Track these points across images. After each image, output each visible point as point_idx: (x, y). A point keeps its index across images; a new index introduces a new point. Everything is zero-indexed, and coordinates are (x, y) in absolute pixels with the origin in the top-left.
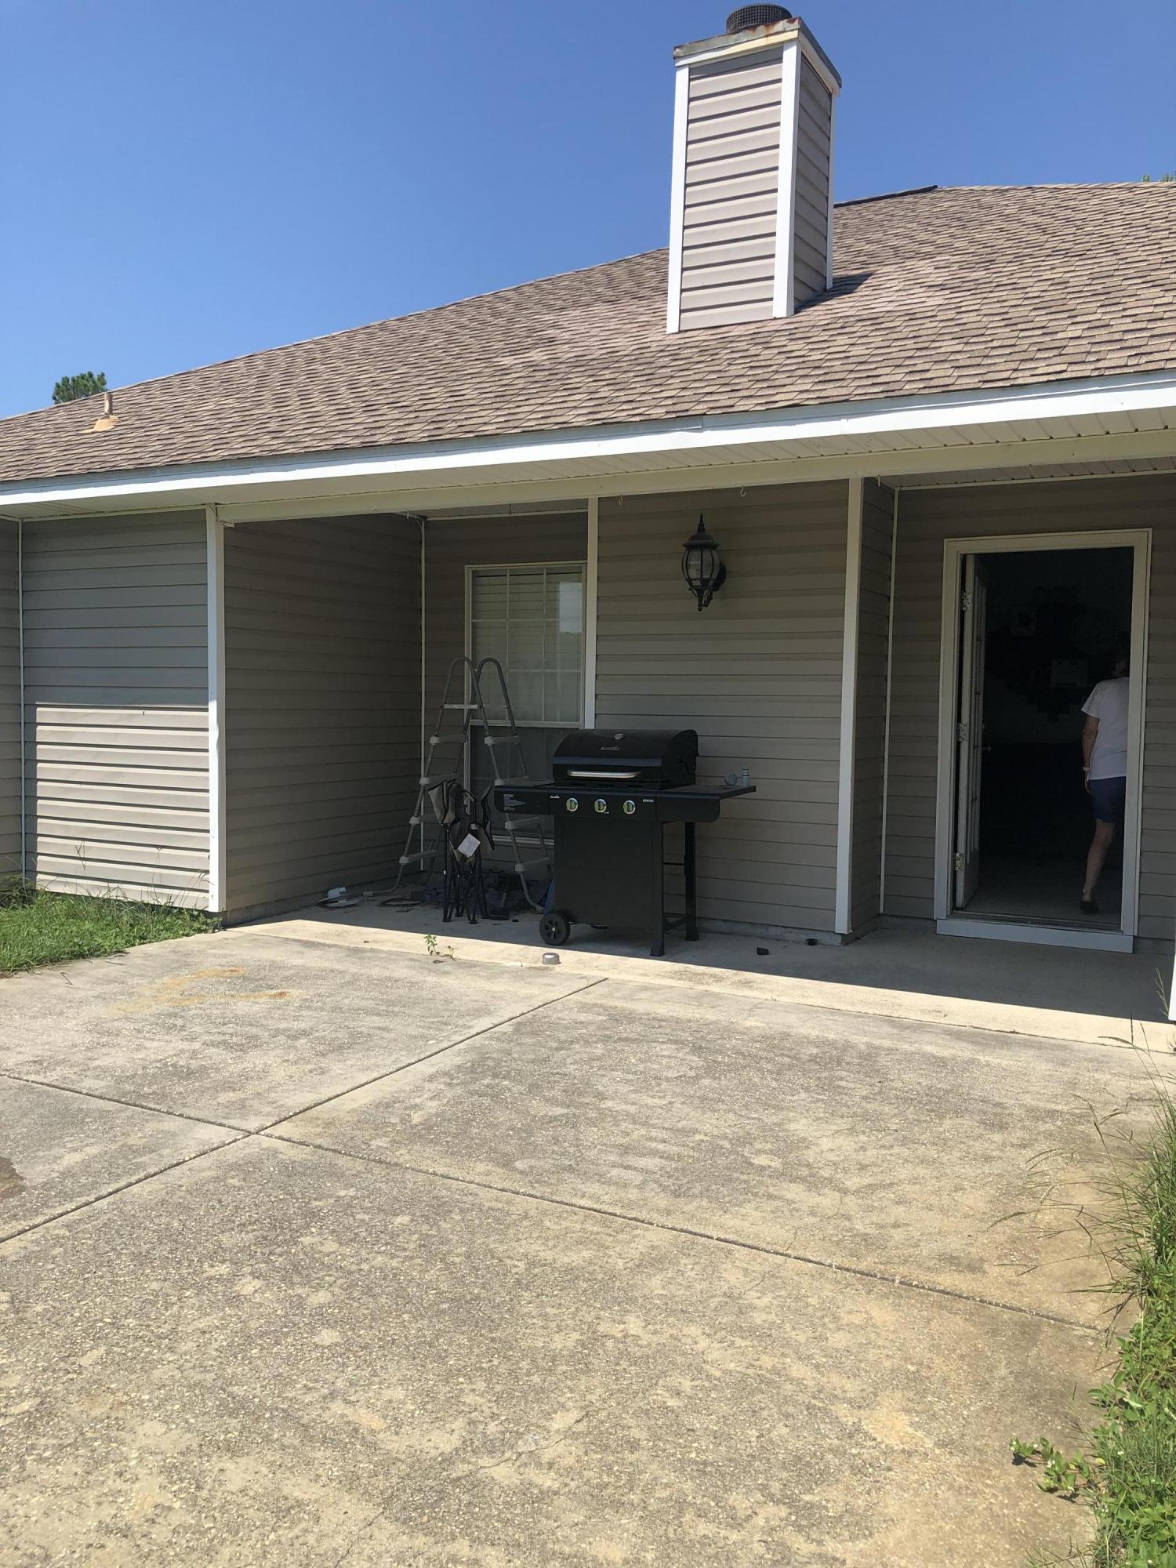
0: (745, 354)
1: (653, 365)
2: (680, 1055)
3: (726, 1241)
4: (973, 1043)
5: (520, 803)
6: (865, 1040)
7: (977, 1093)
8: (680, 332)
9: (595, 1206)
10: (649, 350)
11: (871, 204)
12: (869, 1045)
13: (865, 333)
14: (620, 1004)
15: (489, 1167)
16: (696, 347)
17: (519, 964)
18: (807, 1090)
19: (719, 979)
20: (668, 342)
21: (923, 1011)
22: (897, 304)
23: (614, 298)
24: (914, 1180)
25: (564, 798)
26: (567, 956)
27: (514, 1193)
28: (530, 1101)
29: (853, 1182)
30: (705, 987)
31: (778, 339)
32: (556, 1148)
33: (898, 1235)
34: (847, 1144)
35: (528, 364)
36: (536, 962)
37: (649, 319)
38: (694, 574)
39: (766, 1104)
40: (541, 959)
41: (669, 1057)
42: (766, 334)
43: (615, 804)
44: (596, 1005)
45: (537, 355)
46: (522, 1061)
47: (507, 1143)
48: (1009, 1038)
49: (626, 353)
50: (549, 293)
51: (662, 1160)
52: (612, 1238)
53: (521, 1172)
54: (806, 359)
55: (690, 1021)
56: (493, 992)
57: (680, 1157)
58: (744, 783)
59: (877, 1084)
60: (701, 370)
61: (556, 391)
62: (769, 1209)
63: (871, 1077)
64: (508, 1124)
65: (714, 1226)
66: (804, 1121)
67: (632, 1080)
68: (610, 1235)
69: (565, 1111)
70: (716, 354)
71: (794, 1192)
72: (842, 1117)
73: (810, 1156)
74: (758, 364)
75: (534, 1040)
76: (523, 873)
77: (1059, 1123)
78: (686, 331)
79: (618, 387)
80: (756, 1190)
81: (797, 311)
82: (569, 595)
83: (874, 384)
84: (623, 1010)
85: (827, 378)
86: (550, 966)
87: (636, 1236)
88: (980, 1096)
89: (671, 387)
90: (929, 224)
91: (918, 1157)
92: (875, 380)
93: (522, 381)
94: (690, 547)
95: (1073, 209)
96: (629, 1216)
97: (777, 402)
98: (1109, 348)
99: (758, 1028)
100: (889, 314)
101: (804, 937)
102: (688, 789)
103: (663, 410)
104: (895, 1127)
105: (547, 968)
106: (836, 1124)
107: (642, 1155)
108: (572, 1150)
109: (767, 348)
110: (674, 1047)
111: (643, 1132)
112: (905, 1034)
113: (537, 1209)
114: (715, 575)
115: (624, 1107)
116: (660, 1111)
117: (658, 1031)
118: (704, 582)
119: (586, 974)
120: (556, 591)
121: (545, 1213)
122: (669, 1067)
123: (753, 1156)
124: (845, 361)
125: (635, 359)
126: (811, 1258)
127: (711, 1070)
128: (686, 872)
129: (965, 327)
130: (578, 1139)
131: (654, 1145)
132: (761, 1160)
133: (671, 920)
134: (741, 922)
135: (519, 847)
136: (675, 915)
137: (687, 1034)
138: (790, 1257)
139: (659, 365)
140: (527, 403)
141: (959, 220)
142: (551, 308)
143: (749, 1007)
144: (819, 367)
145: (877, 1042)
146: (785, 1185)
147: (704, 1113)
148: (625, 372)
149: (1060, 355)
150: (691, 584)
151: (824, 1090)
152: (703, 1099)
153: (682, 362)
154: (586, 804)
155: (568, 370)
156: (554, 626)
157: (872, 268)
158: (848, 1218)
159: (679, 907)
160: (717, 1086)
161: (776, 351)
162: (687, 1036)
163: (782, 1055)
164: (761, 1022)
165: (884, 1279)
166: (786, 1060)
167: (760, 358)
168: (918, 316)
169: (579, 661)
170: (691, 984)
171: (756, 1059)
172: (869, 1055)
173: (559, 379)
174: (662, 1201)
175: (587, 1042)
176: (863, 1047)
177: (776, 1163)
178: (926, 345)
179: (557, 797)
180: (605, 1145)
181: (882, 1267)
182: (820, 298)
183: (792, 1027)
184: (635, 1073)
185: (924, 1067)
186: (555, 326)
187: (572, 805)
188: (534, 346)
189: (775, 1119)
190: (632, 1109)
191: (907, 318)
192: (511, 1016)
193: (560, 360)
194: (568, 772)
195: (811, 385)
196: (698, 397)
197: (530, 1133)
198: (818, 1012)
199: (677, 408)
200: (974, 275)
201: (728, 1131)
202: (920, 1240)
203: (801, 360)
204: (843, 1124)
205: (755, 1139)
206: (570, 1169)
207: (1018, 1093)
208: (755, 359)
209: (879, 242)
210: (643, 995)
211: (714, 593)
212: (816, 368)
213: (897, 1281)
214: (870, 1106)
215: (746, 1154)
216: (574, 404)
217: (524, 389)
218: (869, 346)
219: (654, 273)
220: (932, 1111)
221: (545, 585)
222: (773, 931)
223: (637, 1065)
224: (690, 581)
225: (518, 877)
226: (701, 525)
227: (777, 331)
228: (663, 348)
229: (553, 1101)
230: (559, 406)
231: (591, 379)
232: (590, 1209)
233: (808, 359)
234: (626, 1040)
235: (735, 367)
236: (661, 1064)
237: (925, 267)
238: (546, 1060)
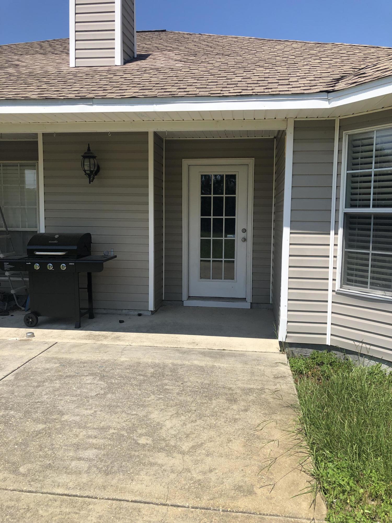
0: (106, 77)
1: (65, 78)
2: (95, 382)
3: (135, 502)
4: (211, 357)
5: (12, 266)
6: (171, 361)
7: (220, 384)
8: (76, 67)
9: (66, 492)
10: (63, 72)
11: (143, 33)
12: (173, 364)
13: (155, 74)
14: (65, 356)
15: (5, 475)
16: (84, 73)
17: (15, 339)
18: (153, 393)
19: (106, 337)
20: (71, 70)
21: (189, 343)
22: (165, 65)
23: (44, 53)
24: (211, 439)
25: (33, 264)
26: (38, 332)
27: (20, 491)
28: (25, 422)
29: (185, 446)
30: (99, 342)
31: (119, 73)
32: (41, 453)
33: (213, 477)
34: (176, 422)
35: (7, 73)
36: (23, 337)
37: (61, 61)
38: (86, 168)
39: (138, 405)
40: (25, 335)
41: (91, 384)
42: (114, 71)
43: (56, 266)
44: (53, 358)
45: (11, 70)
46: (20, 397)
47: (15, 455)
48: (223, 353)
49: (52, 73)
50: (15, 49)
51: (96, 450)
52: (77, 515)
53: (24, 475)
54: (133, 81)
55: (97, 362)
56: (3, 356)
57: (105, 446)
58: (112, 254)
59: (182, 385)
60: (88, 81)
61: (21, 84)
62: (152, 473)
63: (178, 382)
64: (15, 441)
65: (129, 492)
66: (156, 412)
67: (75, 401)
68: (77, 513)
69: (44, 426)
70: (93, 76)
71: (161, 458)
72: (172, 406)
73: (163, 433)
74: (113, 81)
75: (25, 383)
76: (15, 294)
77: (255, 395)
78: (78, 67)
79: (51, 85)
80: (144, 462)
81: (125, 63)
82: (29, 175)
83: (165, 92)
84: (66, 359)
85: (144, 88)
86: (30, 338)
87: (90, 511)
88: (222, 385)
89: (76, 87)
90: (167, 41)
91: (208, 425)
92: (165, 90)
93: (5, 79)
94: (84, 157)
95: (218, 42)
96: (84, 495)
97: (125, 95)
98: (255, 86)
99: (126, 361)
100: (163, 68)
101: (136, 313)
102: (88, 258)
103: (74, 95)
104: (194, 408)
105: (28, 340)
106: (170, 411)
107: (86, 449)
108: (49, 453)
109: (115, 76)
110: (92, 377)
111: (84, 433)
112: (185, 355)
113: (34, 502)
114: (96, 169)
115: (73, 418)
116: (91, 417)
117: (84, 369)
118: (91, 172)
119: (47, 341)
120: (24, 173)
121: (38, 504)
122: (92, 390)
123: (138, 438)
124: (150, 83)
125: (57, 75)
126: (179, 504)
127: (110, 389)
128: (88, 291)
129: (195, 74)
130: (52, 445)
131: (91, 440)
132: (142, 441)
133: (83, 311)
134: (111, 309)
135: (12, 281)
136: (84, 309)
137: (97, 369)
138: (168, 505)
139: (68, 78)
140: (7, 88)
141: (178, 41)
142: (16, 54)
143: (121, 351)
144: (140, 84)
145: (175, 362)
146: (156, 455)
147: (111, 415)
148: (53, 79)
149: (237, 86)
150: (85, 172)
151: (161, 392)
152: (110, 406)
153: (79, 78)
154: (43, 266)
155: (26, 77)
156: (24, 188)
157: (150, 53)
158: (189, 470)
159: (86, 305)
160: (115, 397)
161: (120, 77)
162: (97, 370)
163: (139, 375)
164: (127, 358)
165: (215, 510)
166: (142, 377)
167: (113, 79)
168: (174, 69)
169: (36, 203)
170: (95, 341)
171: (129, 379)
172: (174, 369)
173: (22, 80)
174: (100, 480)
175: (51, 380)
176: (170, 365)
177: (150, 441)
178: (182, 79)
179: (30, 263)
180: (66, 445)
181: (212, 502)
182: (133, 60)
183: (140, 359)
184: (76, 396)
185: (197, 372)
186: (18, 60)
187: (37, 267)
188: (9, 67)
189: (144, 413)
190: (77, 419)
191: (170, 70)
192: (13, 369)
193: (22, 73)
194: (34, 252)
195: (138, 90)
196: (89, 91)
197: (27, 445)
198: (148, 349)
199: (80, 95)
200: (191, 58)
201: (124, 425)
202: (223, 478)
203: (131, 81)
204: (172, 411)
205: (137, 427)
206: (50, 466)
207: (235, 381)
208: (111, 79)
209: (150, 45)
210: (73, 350)
211: (95, 176)
212: (138, 84)
213: (221, 510)
214: (182, 398)
215: (135, 438)
216: (30, 90)
217: (5, 82)
218: (158, 78)
219: (60, 46)
220: (206, 396)
221: (19, 170)
222: (124, 311)
223: (76, 391)
224: (85, 171)
225: (12, 295)
226: (89, 148)
227: (118, 70)
228: (69, 72)
229: (37, 421)
230: (23, 90)
231: (38, 81)
232: (62, 495)
233: (134, 81)
234: (70, 376)
235: (103, 81)
236: (87, 388)
237: (171, 54)
238: (32, 394)
